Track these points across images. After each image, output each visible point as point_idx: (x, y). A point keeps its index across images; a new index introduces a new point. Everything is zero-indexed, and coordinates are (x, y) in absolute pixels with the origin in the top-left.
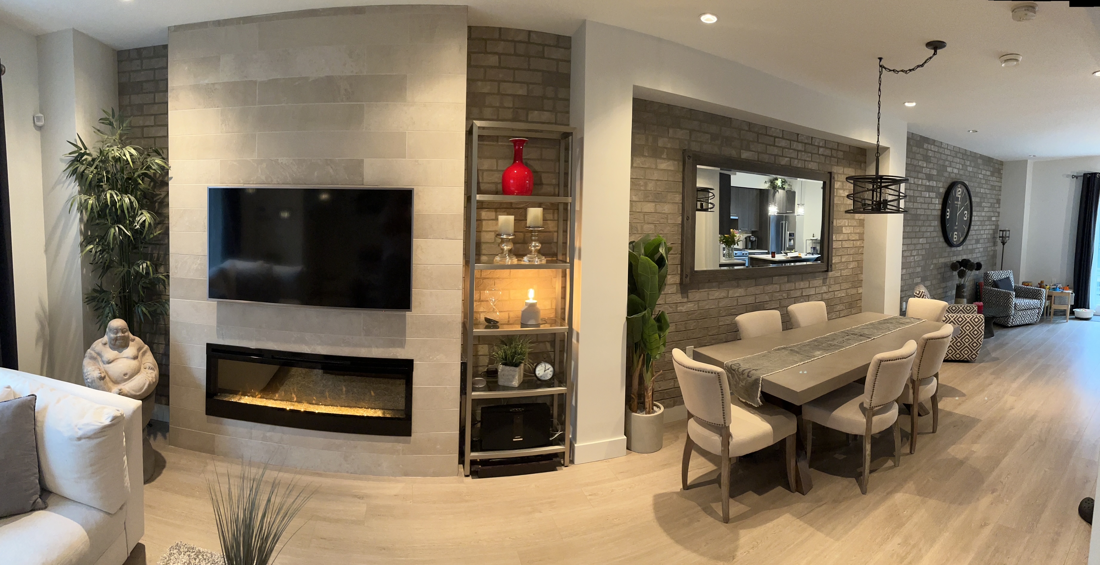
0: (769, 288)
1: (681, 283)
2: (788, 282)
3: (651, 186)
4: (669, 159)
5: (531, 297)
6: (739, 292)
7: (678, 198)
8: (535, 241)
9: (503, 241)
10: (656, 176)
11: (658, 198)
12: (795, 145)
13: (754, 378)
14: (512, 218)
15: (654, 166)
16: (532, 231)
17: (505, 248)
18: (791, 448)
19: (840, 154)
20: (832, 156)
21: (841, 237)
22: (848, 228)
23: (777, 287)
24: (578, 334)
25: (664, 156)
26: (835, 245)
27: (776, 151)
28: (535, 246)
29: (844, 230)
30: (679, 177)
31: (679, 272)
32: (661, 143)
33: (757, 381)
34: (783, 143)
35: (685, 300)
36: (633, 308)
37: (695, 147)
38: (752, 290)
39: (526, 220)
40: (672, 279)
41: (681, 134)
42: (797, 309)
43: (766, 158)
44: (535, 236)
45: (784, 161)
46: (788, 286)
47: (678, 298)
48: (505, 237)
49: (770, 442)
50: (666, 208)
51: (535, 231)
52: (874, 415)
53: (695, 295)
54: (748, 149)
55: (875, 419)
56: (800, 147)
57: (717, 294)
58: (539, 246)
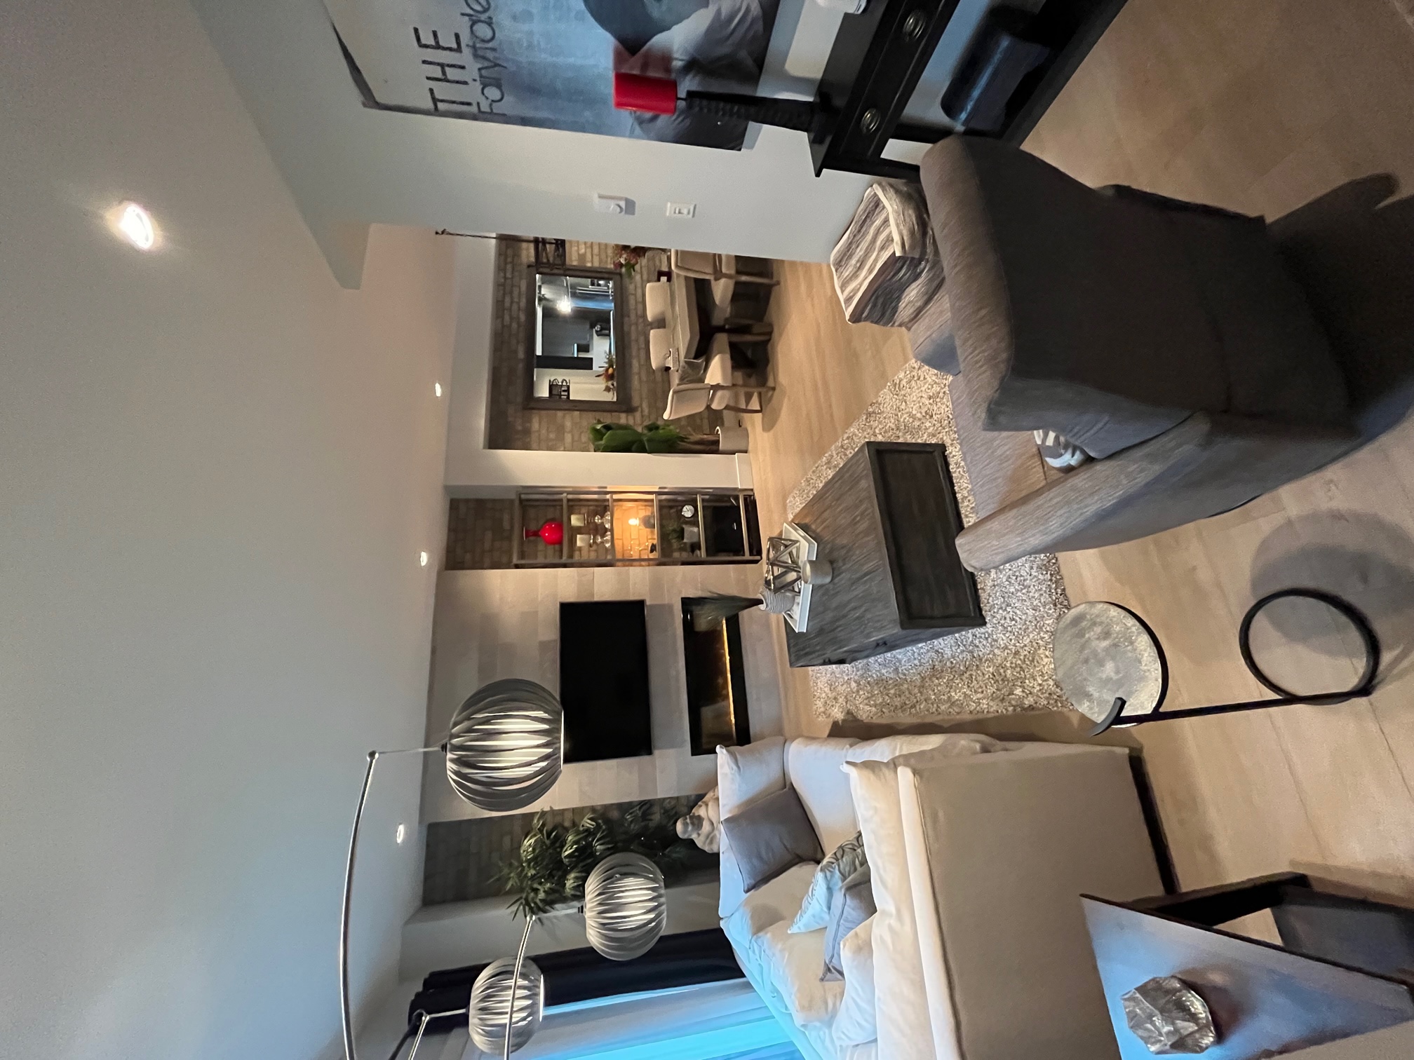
0: (633, 336)
1: (626, 412)
2: (629, 316)
3: (552, 436)
4: (530, 421)
5: (634, 522)
6: (635, 363)
7: (560, 414)
8: (594, 520)
9: (595, 542)
10: (544, 432)
11: (561, 430)
12: (507, 304)
14: (578, 536)
15: (537, 434)
16: (588, 522)
17: (600, 540)
23: (633, 328)
24: (660, 488)
25: (528, 425)
26: (596, 264)
27: (514, 325)
28: (597, 520)
30: (543, 412)
31: (617, 414)
32: (520, 428)
34: (507, 318)
36: (642, 450)
37: (519, 399)
38: (634, 353)
39: (580, 527)
40: (623, 419)
41: (511, 410)
42: (651, 313)
43: (522, 335)
44: (591, 520)
45: (523, 317)
46: (633, 317)
47: (638, 414)
48: (592, 541)
50: (568, 424)
51: (588, 520)
53: (636, 402)
54: (516, 352)
56: (507, 300)
57: (635, 382)
58: (598, 517)
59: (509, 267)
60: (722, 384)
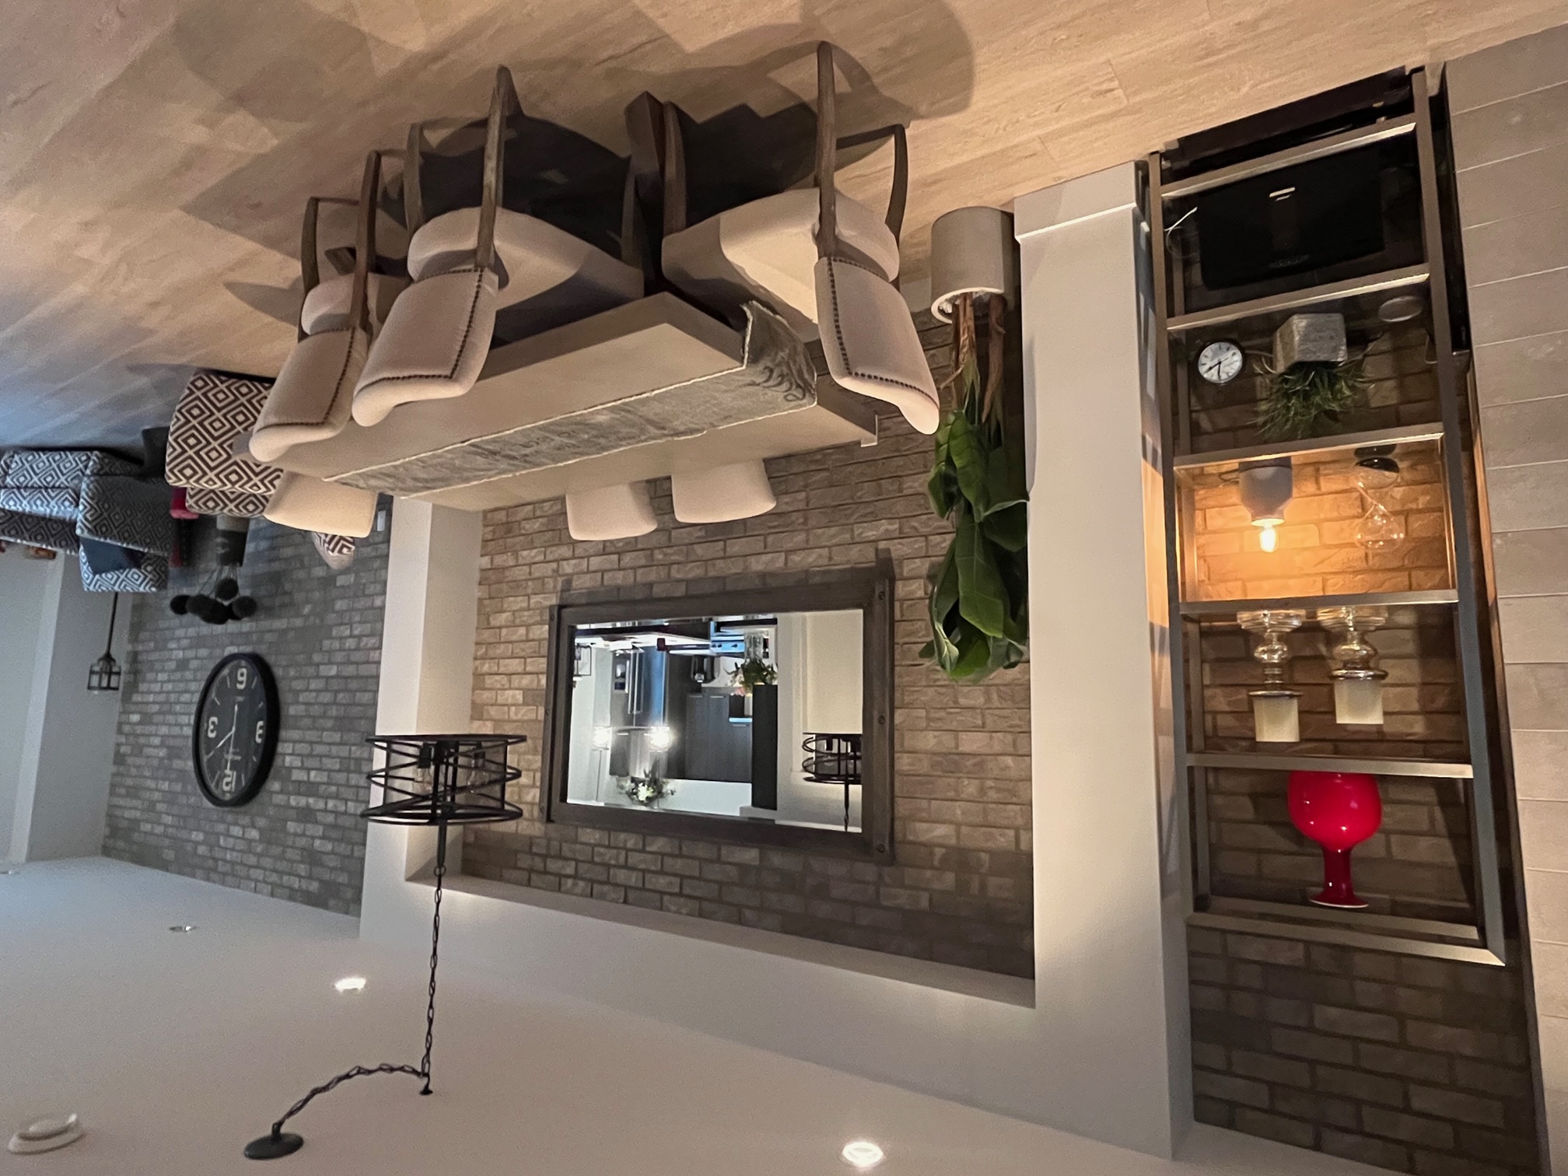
0: (694, 571)
1: (892, 580)
2: (650, 585)
3: (970, 788)
4: (929, 846)
5: (1268, 533)
6: (758, 565)
7: (903, 762)
8: (1273, 665)
9: (1365, 663)
10: (958, 810)
11: (951, 763)
12: (634, 879)
13: (760, 367)
14: (1344, 718)
15: (964, 830)
16: (1282, 687)
17: (1355, 646)
18: (676, 204)
19: (524, 861)
20: (545, 857)
21: (526, 681)
22: (510, 701)
23: (675, 573)
24: (1145, 456)
25: (939, 852)
26: (542, 664)
27: (678, 865)
28: (1270, 654)
29: (519, 696)
30: (902, 807)
31: (897, 605)
32: (950, 878)
33: (754, 360)
34: (662, 882)
35: (882, 545)
36: (1015, 522)
37: (868, 871)
38: (734, 568)
39: (1301, 713)
40: (913, 589)
41: (902, 898)
42: (635, 524)
43: (702, 850)
44: (1274, 676)
45: (659, 844)
46: (652, 575)
47: (898, 549)
48: (1362, 674)
49: (726, 218)
50: (929, 741)
51: (1274, 686)
52: (474, 252)
53: (861, 556)
54: (743, 868)
55: (470, 243)
56: (621, 876)
57: (811, 560)
58: (1261, 653)
59: (553, 865)
60: (814, 222)
